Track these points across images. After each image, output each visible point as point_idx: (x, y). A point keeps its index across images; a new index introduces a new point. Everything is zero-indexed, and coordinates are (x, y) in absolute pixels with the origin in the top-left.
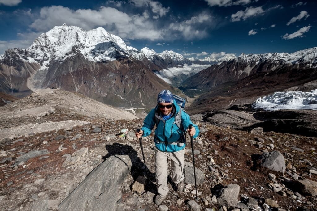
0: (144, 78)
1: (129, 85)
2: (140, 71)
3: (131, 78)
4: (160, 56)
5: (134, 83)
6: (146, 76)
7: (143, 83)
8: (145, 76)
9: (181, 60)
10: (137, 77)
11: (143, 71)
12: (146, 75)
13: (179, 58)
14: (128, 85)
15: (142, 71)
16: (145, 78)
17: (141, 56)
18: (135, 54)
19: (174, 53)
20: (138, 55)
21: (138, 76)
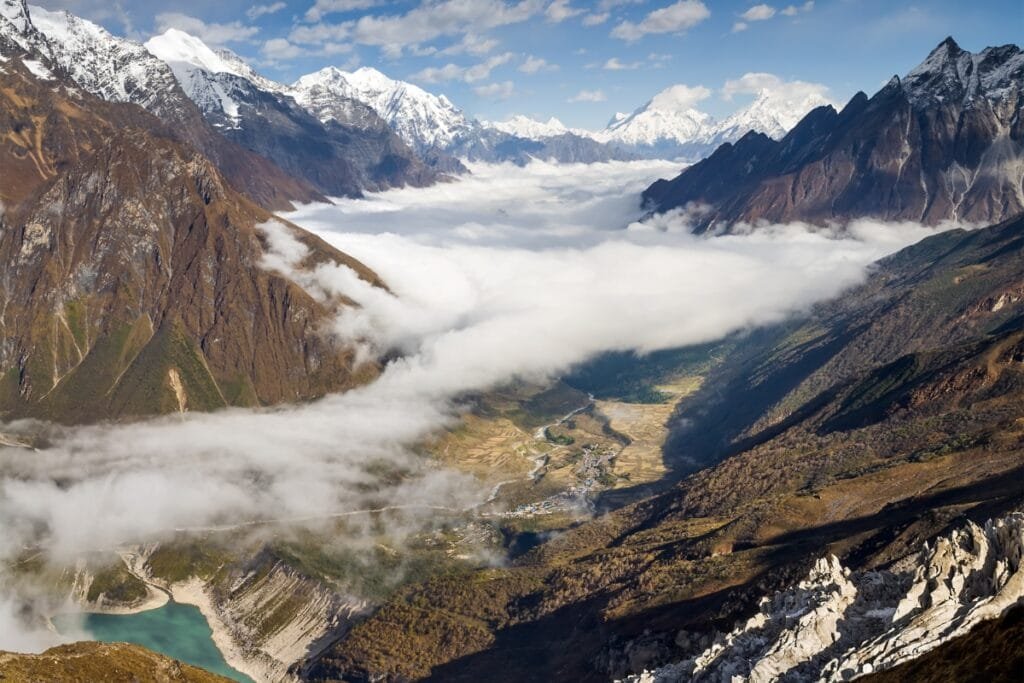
0: (210, 242)
1: (60, 312)
2: (162, 178)
3: (81, 242)
4: (291, 99)
5: (115, 289)
6: (224, 220)
7: (196, 283)
8: (211, 221)
9: (451, 135)
10: (143, 232)
11: (197, 179)
12: (221, 208)
13: (432, 125)
14: (50, 312)
15: (181, 180)
16: (218, 239)
17: (141, 85)
18: (93, 70)
19: (393, 82)
20: (122, 77)
21: (153, 227)
